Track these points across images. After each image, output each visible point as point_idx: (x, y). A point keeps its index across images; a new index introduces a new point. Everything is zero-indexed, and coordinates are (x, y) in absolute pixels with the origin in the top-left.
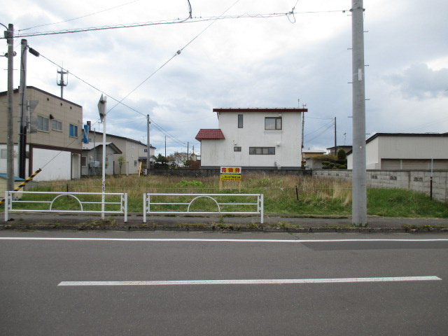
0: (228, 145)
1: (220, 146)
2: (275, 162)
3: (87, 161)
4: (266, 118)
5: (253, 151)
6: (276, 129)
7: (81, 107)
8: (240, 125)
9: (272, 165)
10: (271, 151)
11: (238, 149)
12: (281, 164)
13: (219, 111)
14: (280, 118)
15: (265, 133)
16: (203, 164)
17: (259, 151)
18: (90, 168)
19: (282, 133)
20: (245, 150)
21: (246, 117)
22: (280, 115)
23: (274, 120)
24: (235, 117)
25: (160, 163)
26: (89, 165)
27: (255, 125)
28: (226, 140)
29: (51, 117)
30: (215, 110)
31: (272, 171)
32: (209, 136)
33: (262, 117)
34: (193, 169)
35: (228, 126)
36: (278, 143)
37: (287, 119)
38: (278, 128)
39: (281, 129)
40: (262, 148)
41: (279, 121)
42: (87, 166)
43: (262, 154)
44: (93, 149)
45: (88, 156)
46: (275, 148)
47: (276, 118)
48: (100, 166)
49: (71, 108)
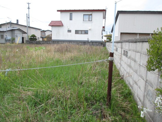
0: (65, 29)
1: (60, 29)
2: (88, 39)
4: (84, 15)
5: (77, 32)
6: (89, 21)
8: (71, 19)
10: (86, 32)
11: (69, 31)
12: (91, 39)
13: (61, 11)
14: (91, 15)
15: (83, 23)
16: (53, 38)
17: (80, 32)
19: (92, 23)
20: (73, 32)
21: (74, 14)
22: (91, 13)
24: (68, 14)
25: (32, 37)
28: (64, 27)
30: (58, 11)
31: (85, 43)
32: (57, 25)
33: (82, 14)
34: (48, 40)
35: (65, 18)
36: (90, 28)
37: (95, 15)
39: (92, 21)
40: (82, 31)
41: (90, 16)
42: (4, 39)
43: (82, 34)
44: (6, 31)
45: (5, 34)
46: (88, 31)
47: (89, 15)
48: (11, 39)
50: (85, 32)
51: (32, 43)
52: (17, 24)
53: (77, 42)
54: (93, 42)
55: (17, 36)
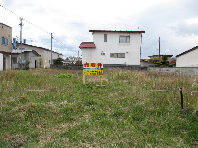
0: (98, 52)
1: (93, 52)
2: (125, 62)
3: (18, 60)
4: (120, 36)
5: (112, 55)
6: (126, 43)
7: (11, 28)
8: (105, 40)
9: (123, 64)
10: (122, 55)
12: (128, 63)
13: (93, 32)
14: (129, 36)
15: (119, 45)
17: (115, 55)
18: (19, 64)
19: (129, 45)
20: (108, 55)
21: (109, 36)
22: (129, 34)
23: (125, 37)
24: (102, 36)
25: (58, 61)
26: (19, 62)
27: (114, 40)
28: (97, 49)
30: (90, 31)
31: (123, 67)
32: (87, 46)
33: (117, 36)
35: (98, 40)
36: (127, 51)
37: (132, 36)
38: (127, 42)
39: (129, 43)
40: (117, 54)
41: (128, 38)
42: (18, 62)
43: (118, 57)
45: (18, 57)
46: (125, 54)
48: (25, 63)
49: (3, 27)
52: (24, 44)
54: (132, 67)
55: (31, 59)
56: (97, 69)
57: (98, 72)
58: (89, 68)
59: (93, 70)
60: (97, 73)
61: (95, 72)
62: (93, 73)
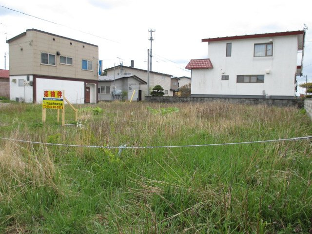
0: (216, 74)
1: (208, 74)
2: (264, 91)
4: (255, 44)
5: (240, 79)
6: (266, 56)
7: (97, 46)
8: (228, 54)
9: (261, 94)
10: (260, 79)
11: (225, 78)
12: (270, 93)
13: (210, 41)
14: (271, 43)
15: (254, 60)
16: (192, 92)
17: (247, 79)
18: (113, 95)
19: (273, 59)
20: (233, 78)
21: (235, 46)
22: (271, 40)
23: (265, 45)
24: (223, 46)
25: (156, 91)
27: (244, 54)
28: (214, 69)
29: (58, 54)
30: (204, 40)
32: (200, 66)
33: (250, 45)
34: (183, 95)
36: (268, 70)
37: (278, 43)
38: (268, 54)
39: (272, 55)
40: (250, 76)
41: (269, 47)
42: (111, 93)
43: (250, 82)
44: (114, 80)
45: (112, 85)
46: (263, 75)
47: (267, 44)
48: (121, 94)
49: (84, 47)
50: (257, 79)
51: (155, 101)
52: (132, 68)
53: (241, 98)
54: (274, 99)
55: (130, 89)
56: (57, 100)
57: (57, 104)
58: (49, 99)
59: (52, 102)
60: (57, 106)
61: (55, 104)
62: (53, 105)
